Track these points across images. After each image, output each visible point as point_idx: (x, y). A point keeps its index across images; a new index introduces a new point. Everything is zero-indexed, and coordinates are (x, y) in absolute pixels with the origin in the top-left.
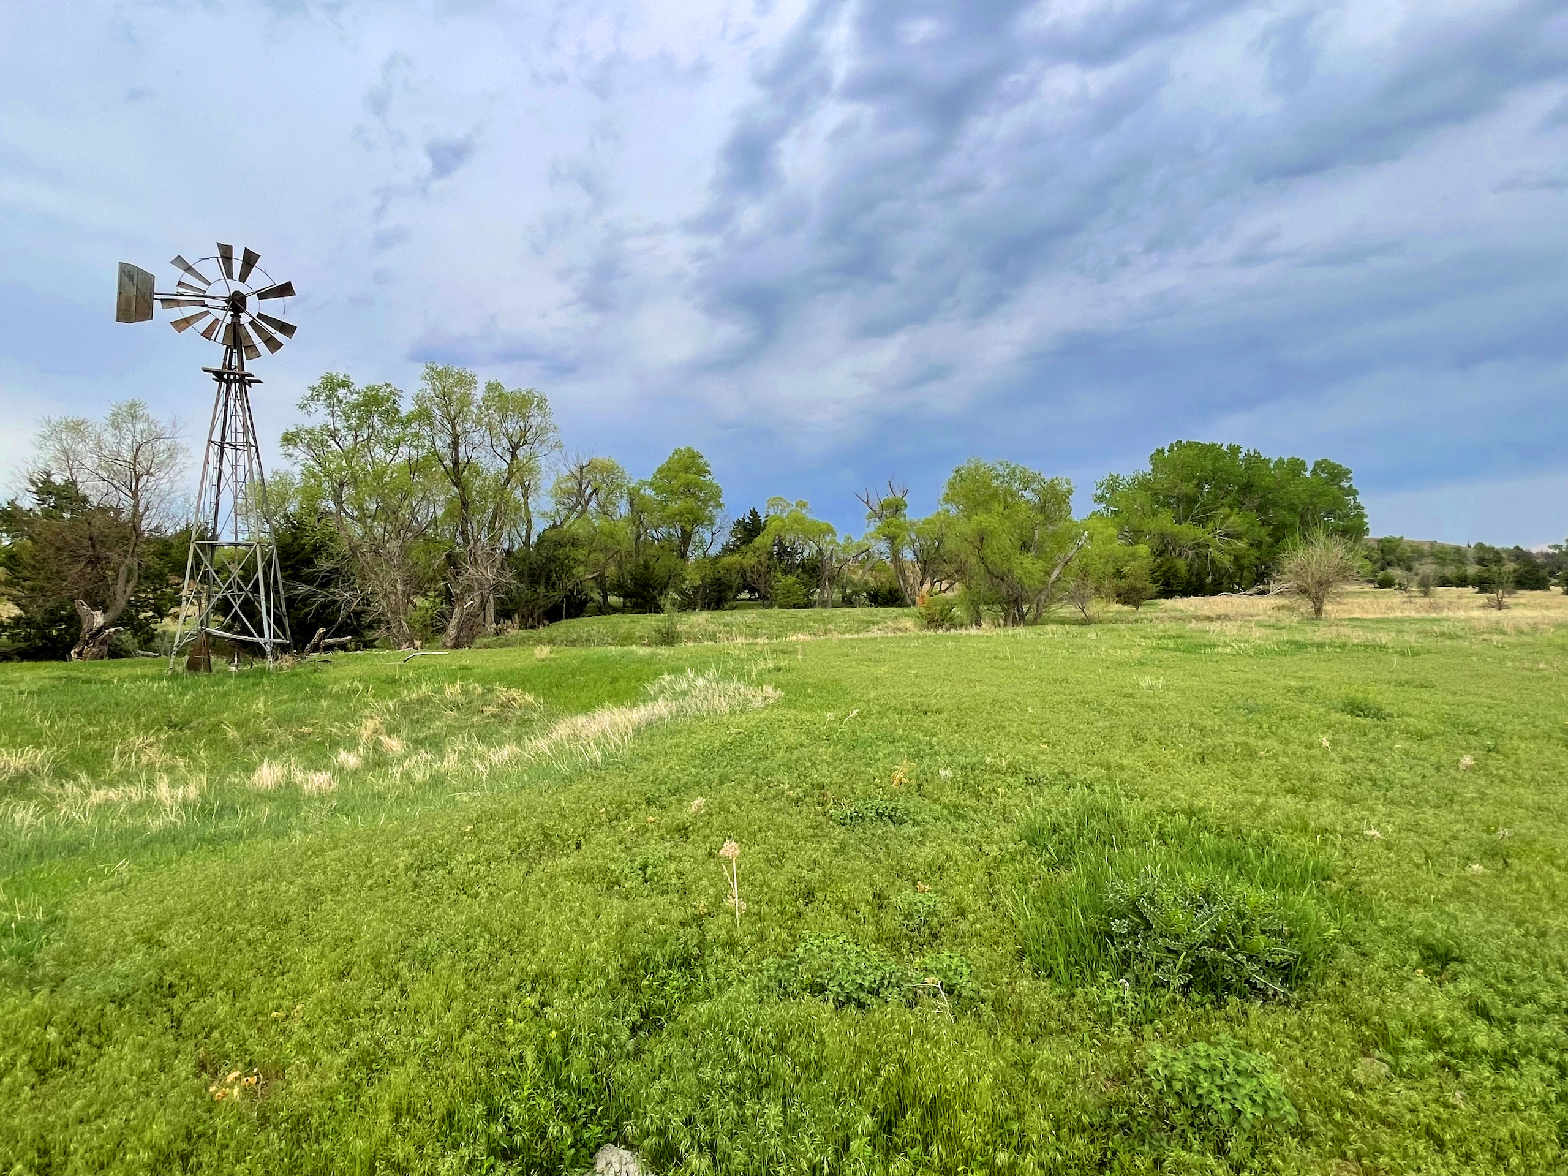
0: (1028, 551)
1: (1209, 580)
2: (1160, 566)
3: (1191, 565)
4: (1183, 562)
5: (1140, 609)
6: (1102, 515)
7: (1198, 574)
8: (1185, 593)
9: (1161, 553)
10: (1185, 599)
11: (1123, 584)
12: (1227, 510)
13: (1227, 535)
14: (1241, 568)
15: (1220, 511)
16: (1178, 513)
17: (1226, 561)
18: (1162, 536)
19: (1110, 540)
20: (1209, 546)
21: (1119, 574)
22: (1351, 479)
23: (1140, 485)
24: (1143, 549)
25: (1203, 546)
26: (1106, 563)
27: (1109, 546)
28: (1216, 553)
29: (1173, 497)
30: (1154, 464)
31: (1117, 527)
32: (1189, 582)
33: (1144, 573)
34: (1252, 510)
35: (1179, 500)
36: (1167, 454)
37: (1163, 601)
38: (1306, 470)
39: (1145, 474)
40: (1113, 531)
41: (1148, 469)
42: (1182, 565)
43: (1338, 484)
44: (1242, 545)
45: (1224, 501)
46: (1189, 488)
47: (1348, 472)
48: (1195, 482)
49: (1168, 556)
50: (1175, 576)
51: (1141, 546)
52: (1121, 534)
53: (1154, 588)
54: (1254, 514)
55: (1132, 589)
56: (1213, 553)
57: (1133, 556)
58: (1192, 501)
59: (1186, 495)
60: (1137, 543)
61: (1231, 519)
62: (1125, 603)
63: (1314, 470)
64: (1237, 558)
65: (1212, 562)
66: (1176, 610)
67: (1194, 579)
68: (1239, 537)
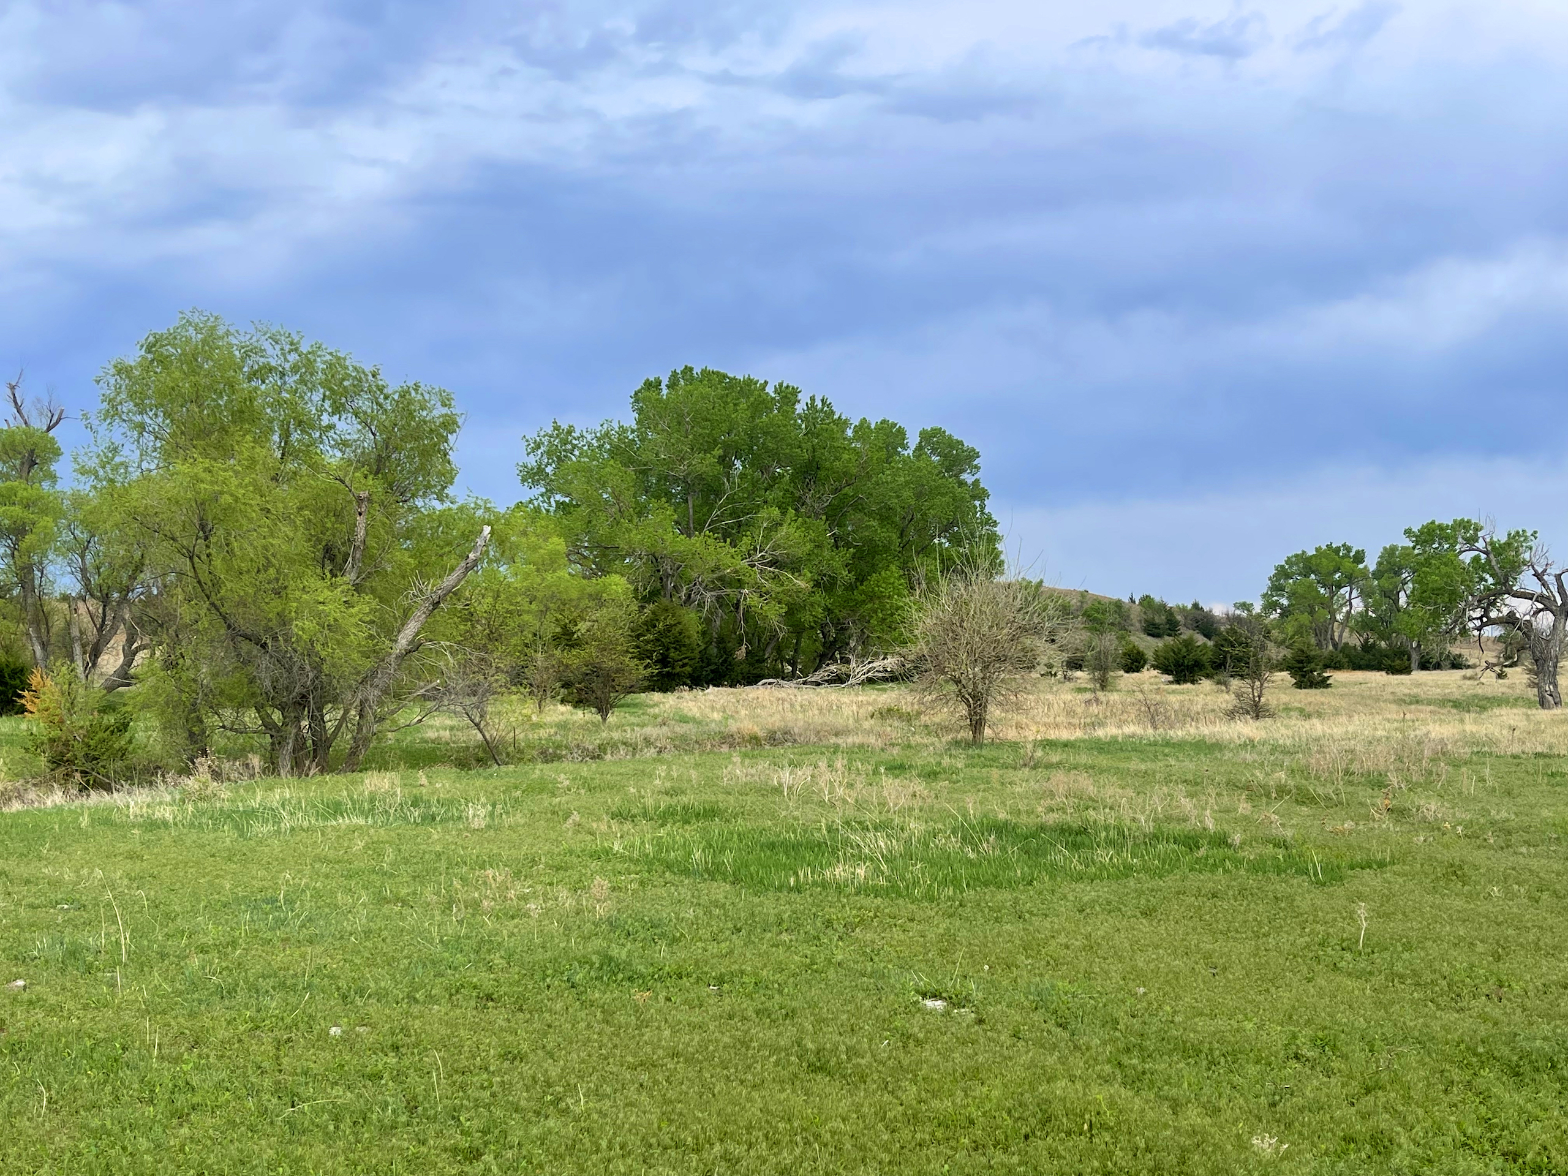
0: (338, 569)
1: (741, 653)
2: (651, 624)
3: (708, 621)
4: (693, 615)
5: (612, 719)
6: (537, 510)
7: (721, 640)
8: (697, 681)
9: (652, 596)
10: (698, 693)
11: (574, 659)
12: (776, 512)
13: (772, 564)
14: (798, 630)
15: (763, 514)
16: (685, 515)
17: (773, 614)
18: (655, 559)
19: (550, 563)
20: (740, 584)
21: (567, 638)
22: (977, 467)
23: (615, 452)
24: (618, 584)
25: (730, 585)
26: (543, 613)
27: (549, 576)
28: (756, 598)
29: (676, 480)
30: (640, 411)
31: (566, 537)
32: (705, 659)
33: (620, 635)
34: (817, 516)
35: (688, 489)
36: (665, 391)
37: (657, 696)
38: (905, 448)
39: (625, 431)
40: (557, 544)
41: (630, 420)
42: (691, 621)
43: (957, 476)
44: (802, 583)
45: (770, 496)
46: (705, 464)
47: (973, 455)
48: (717, 452)
49: (665, 601)
50: (679, 644)
51: (615, 578)
52: (574, 554)
53: (641, 671)
54: (821, 523)
55: (595, 671)
56: (750, 598)
57: (598, 599)
58: (710, 490)
59: (700, 478)
60: (605, 572)
61: (783, 531)
62: (578, 703)
63: (920, 448)
64: (792, 611)
65: (748, 614)
66: (684, 719)
67: (713, 650)
68: (795, 566)
